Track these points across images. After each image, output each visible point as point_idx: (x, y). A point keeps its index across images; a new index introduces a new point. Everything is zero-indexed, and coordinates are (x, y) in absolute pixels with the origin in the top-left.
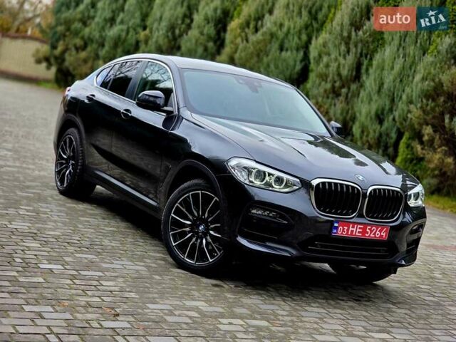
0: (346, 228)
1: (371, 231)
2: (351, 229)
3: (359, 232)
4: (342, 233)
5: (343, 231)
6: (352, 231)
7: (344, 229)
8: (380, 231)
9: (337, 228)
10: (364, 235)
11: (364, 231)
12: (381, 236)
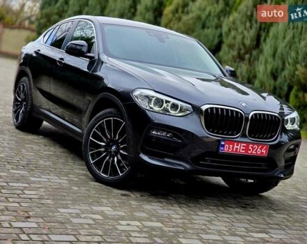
0: (231, 146)
1: (253, 149)
2: (235, 147)
3: (243, 150)
4: (228, 151)
5: (229, 148)
6: (237, 149)
7: (229, 147)
8: (261, 149)
9: (223, 146)
10: (247, 152)
11: (247, 149)
12: (262, 153)
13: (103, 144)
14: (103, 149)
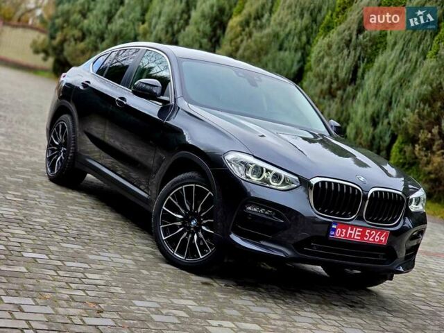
0: (344, 230)
1: (371, 235)
2: (349, 232)
3: (358, 235)
4: (340, 236)
5: (341, 233)
6: (351, 234)
7: (342, 231)
8: (380, 236)
9: (335, 230)
10: (362, 238)
11: (363, 235)
12: (380, 241)
13: (180, 217)
14: (179, 223)
